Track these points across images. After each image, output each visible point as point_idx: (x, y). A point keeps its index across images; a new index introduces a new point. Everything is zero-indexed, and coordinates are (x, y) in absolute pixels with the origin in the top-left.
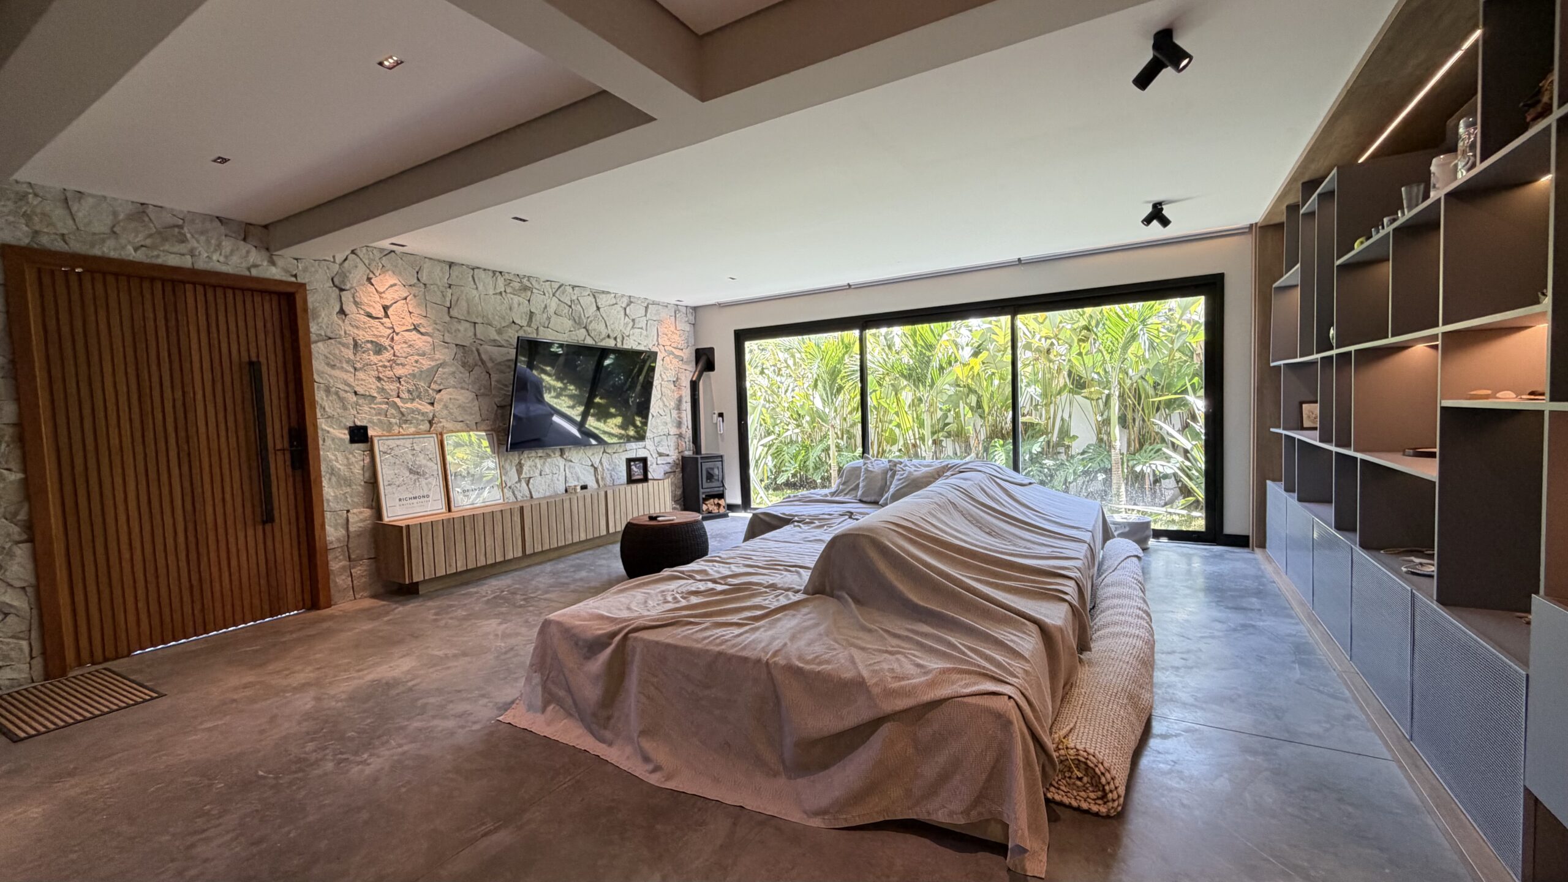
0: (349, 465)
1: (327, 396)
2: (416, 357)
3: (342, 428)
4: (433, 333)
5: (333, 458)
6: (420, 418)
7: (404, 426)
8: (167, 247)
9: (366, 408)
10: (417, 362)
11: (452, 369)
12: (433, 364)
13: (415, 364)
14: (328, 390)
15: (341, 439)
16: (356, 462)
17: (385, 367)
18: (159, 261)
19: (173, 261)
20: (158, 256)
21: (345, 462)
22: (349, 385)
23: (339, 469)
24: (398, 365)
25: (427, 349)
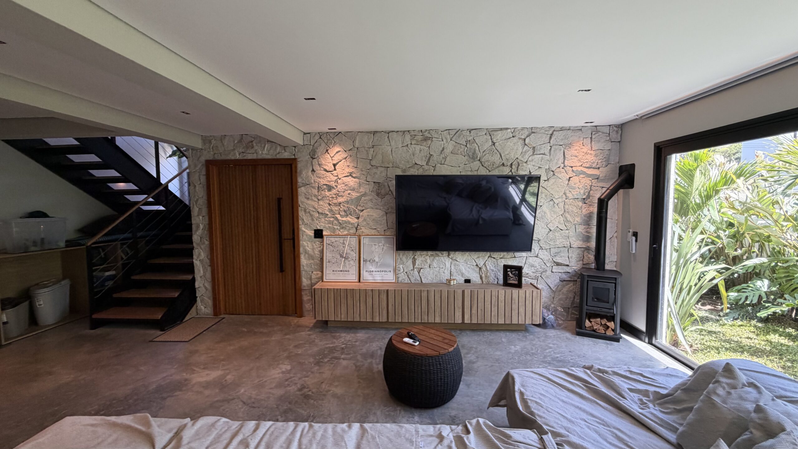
0: (313, 249)
1: (305, 214)
2: (349, 192)
3: (312, 230)
4: (360, 177)
5: (306, 245)
6: (350, 226)
7: (341, 230)
8: (248, 151)
9: (323, 220)
10: (349, 194)
11: (370, 197)
12: (358, 195)
13: (348, 196)
14: (305, 211)
15: (310, 236)
16: (317, 248)
17: (333, 198)
18: (245, 158)
19: (250, 157)
20: (245, 156)
21: (312, 248)
22: (315, 208)
23: (309, 251)
24: (339, 196)
25: (356, 186)
